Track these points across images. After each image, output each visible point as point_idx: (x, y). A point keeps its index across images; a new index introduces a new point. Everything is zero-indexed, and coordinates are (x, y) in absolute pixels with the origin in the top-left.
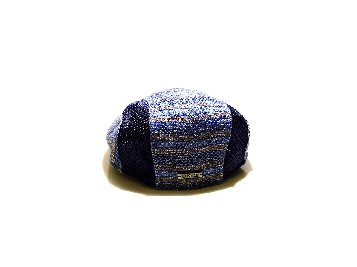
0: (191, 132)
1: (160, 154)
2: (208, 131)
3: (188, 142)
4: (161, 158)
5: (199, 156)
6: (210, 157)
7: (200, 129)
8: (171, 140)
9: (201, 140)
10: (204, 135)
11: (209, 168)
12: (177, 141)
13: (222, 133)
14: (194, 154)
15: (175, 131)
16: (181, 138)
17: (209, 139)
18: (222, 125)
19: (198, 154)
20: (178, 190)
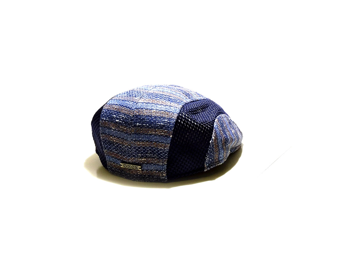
0: (129, 124)
1: (107, 140)
2: (146, 127)
3: (126, 133)
4: (107, 143)
5: (137, 150)
6: (151, 153)
7: (138, 124)
8: (113, 128)
9: (138, 134)
10: (141, 130)
11: (150, 164)
12: (118, 131)
13: (161, 132)
14: (133, 147)
15: (117, 121)
16: (121, 128)
17: (146, 134)
18: (161, 124)
19: (137, 147)
20: (124, 178)
